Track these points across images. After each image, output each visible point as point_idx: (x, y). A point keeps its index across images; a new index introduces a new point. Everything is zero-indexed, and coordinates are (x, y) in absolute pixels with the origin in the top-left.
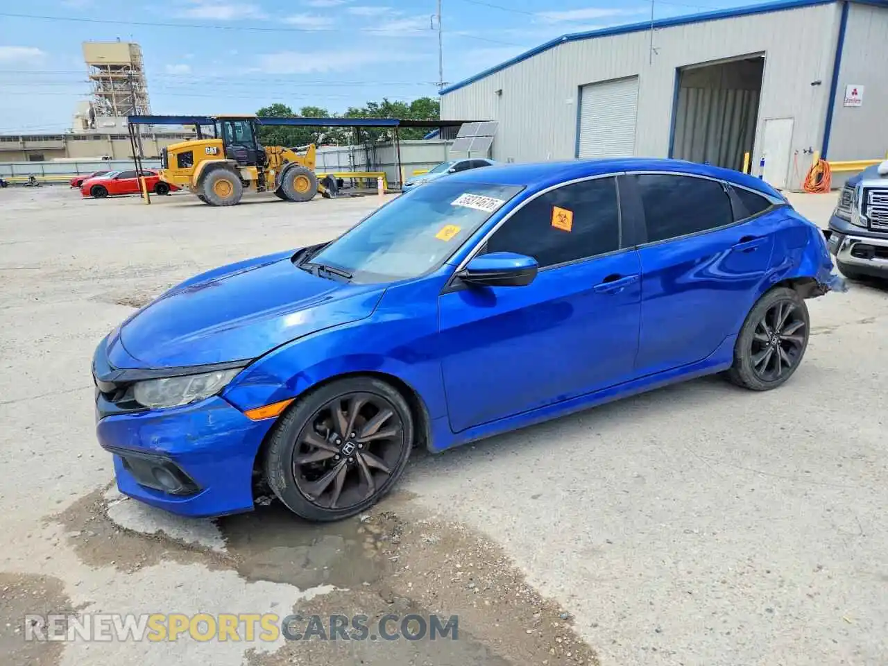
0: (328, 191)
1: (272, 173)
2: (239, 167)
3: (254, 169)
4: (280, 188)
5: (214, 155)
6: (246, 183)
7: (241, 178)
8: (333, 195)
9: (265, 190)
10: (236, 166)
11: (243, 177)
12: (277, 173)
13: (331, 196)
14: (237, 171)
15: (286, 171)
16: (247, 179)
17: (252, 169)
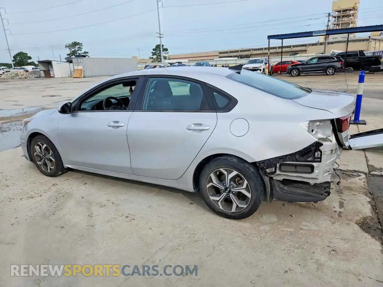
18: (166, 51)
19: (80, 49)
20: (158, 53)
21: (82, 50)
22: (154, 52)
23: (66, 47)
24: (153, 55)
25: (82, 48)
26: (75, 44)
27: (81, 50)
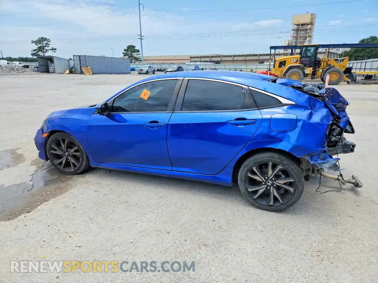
0: (349, 80)
1: (321, 71)
2: (304, 68)
3: (311, 69)
4: (323, 78)
5: (295, 62)
6: (306, 75)
7: (304, 73)
8: (352, 82)
9: (314, 79)
10: (303, 67)
11: (305, 72)
12: (323, 71)
13: (350, 83)
14: (303, 69)
15: (327, 70)
16: (307, 73)
17: (310, 69)
18: (138, 52)
19: (48, 45)
20: (130, 54)
21: (50, 46)
22: (125, 52)
23: (33, 42)
24: (124, 56)
25: (50, 44)
26: (42, 40)
27: (48, 47)
